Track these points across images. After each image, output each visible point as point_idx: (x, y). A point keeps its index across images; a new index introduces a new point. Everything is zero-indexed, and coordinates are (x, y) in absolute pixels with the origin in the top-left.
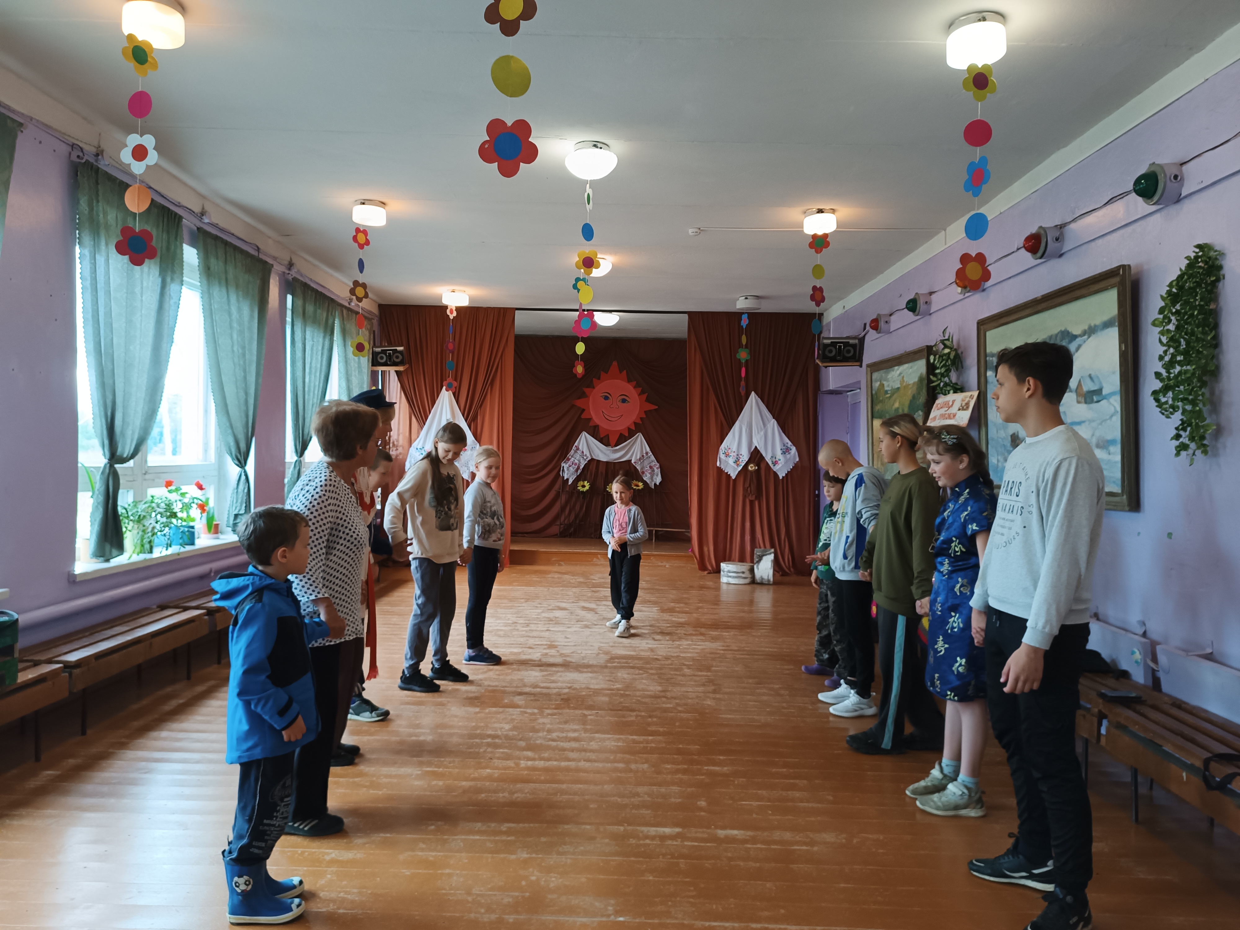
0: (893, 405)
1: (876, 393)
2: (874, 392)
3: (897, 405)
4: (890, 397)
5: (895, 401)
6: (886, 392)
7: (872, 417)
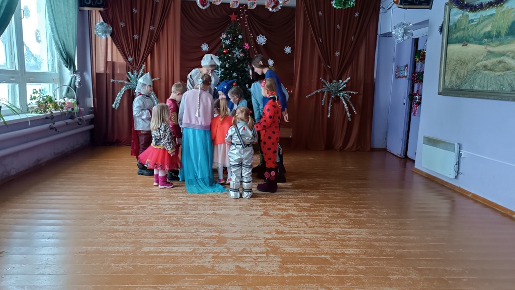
0: (482, 29)
1: (455, 25)
2: (451, 24)
3: (488, 29)
4: (478, 24)
5: (486, 26)
6: (472, 21)
7: (447, 43)
